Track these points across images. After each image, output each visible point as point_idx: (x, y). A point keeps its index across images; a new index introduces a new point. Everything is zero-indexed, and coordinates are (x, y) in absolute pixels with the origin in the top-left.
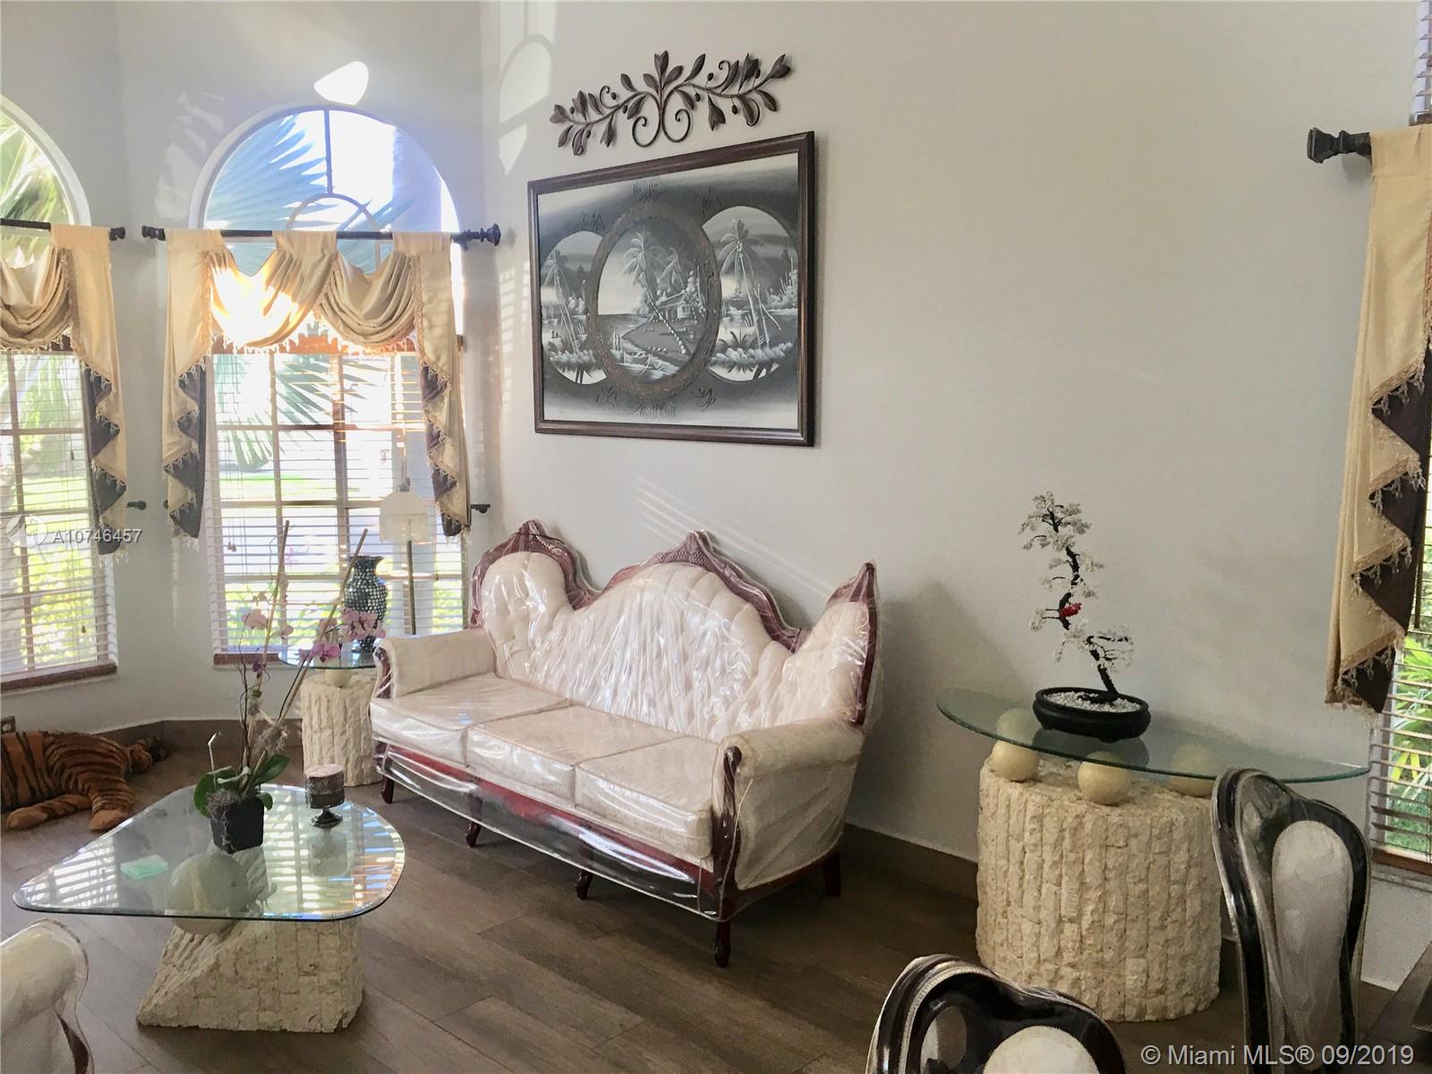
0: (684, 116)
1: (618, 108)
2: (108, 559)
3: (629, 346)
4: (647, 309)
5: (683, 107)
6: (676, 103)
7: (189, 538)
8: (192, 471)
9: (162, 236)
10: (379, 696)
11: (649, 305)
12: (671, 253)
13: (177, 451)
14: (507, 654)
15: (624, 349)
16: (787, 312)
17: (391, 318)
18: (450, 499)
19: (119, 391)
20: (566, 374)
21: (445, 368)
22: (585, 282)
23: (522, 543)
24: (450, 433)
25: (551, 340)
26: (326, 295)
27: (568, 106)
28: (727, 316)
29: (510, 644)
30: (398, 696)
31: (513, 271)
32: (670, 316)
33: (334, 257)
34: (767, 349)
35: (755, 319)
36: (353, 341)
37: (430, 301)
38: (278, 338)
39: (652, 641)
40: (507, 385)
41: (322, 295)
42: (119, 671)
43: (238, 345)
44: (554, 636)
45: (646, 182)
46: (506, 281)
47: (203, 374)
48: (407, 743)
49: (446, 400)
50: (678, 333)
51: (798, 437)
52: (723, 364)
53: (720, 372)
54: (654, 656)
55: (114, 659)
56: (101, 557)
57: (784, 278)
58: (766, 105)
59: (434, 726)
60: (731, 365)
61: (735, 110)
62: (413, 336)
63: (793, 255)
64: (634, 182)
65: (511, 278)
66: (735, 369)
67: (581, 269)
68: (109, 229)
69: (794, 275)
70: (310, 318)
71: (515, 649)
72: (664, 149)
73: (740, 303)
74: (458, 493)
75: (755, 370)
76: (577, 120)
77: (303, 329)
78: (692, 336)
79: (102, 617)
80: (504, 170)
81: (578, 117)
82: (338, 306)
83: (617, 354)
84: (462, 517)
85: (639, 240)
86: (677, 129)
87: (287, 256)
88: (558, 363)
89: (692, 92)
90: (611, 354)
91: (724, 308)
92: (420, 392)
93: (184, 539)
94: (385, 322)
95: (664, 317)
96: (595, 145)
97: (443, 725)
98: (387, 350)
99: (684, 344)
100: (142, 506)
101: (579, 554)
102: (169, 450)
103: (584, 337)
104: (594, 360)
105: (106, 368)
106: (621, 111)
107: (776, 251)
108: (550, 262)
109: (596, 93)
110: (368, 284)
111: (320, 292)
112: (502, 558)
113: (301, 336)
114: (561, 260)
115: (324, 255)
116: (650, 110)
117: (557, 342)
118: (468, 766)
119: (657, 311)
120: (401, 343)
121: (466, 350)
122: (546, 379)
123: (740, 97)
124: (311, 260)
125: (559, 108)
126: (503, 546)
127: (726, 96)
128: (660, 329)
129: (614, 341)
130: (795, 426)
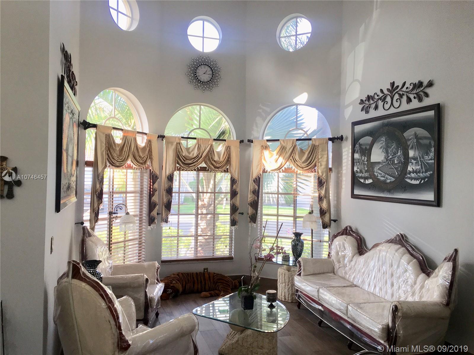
0: (399, 100)
1: (378, 99)
2: (233, 228)
3: (380, 172)
4: (386, 160)
5: (399, 98)
6: (397, 96)
7: (253, 224)
8: (255, 205)
9: (252, 142)
10: (297, 275)
11: (386, 159)
12: (393, 143)
13: (252, 199)
14: (338, 267)
15: (378, 173)
16: (430, 161)
17: (310, 163)
18: (325, 217)
19: (239, 183)
20: (361, 180)
21: (324, 178)
22: (367, 152)
23: (345, 233)
24: (325, 197)
25: (357, 170)
26: (293, 157)
27: (364, 99)
28: (411, 162)
29: (339, 264)
30: (302, 276)
31: (347, 148)
32: (393, 162)
33: (295, 146)
34: (424, 174)
35: (420, 164)
36: (299, 169)
37: (321, 158)
38: (279, 168)
39: (382, 269)
40: (344, 183)
41: (291, 157)
42: (234, 259)
43: (269, 171)
44: (353, 263)
45: (386, 121)
46: (345, 152)
47: (259, 178)
48: (304, 290)
49: (325, 187)
50: (395, 168)
51: (434, 204)
52: (409, 178)
53: (409, 181)
54: (382, 274)
55: (233, 255)
56: (232, 227)
57: (430, 151)
58: (424, 95)
59: (310, 286)
60: (412, 179)
61: (415, 98)
62: (316, 168)
63: (433, 143)
64: (383, 121)
65: (346, 151)
66: (413, 180)
67: (366, 148)
68: (240, 140)
69: (433, 149)
70: (288, 163)
71: (340, 266)
72: (392, 111)
73: (415, 159)
74: (327, 215)
75: (420, 180)
76: (367, 103)
77: (286, 166)
78: (399, 169)
79: (231, 243)
80: (345, 119)
81: (367, 102)
82: (295, 159)
83: (376, 174)
84: (328, 223)
85: (383, 139)
86: (396, 104)
87: (283, 146)
88: (358, 177)
89: (401, 93)
90: (374, 174)
91: (410, 160)
92: (317, 185)
93: (252, 224)
94: (307, 165)
95: (391, 163)
96: (372, 111)
97: (313, 286)
98: (309, 172)
99: (397, 172)
100: (242, 214)
101: (363, 237)
102: (250, 199)
103: (366, 169)
104: (369, 176)
105: (236, 177)
106: (379, 100)
107: (426, 142)
108: (357, 146)
109: (372, 95)
110: (304, 153)
111: (291, 156)
112: (338, 237)
113: (285, 168)
114: (360, 145)
115: (293, 146)
116: (388, 99)
117: (358, 170)
118: (319, 300)
119: (389, 161)
120: (312, 170)
121: (332, 172)
122: (355, 181)
123: (416, 93)
124: (289, 146)
125: (362, 100)
126: (339, 233)
127: (412, 94)
128: (389, 167)
129: (375, 170)
130: (433, 199)
